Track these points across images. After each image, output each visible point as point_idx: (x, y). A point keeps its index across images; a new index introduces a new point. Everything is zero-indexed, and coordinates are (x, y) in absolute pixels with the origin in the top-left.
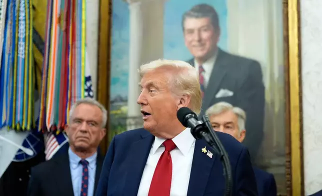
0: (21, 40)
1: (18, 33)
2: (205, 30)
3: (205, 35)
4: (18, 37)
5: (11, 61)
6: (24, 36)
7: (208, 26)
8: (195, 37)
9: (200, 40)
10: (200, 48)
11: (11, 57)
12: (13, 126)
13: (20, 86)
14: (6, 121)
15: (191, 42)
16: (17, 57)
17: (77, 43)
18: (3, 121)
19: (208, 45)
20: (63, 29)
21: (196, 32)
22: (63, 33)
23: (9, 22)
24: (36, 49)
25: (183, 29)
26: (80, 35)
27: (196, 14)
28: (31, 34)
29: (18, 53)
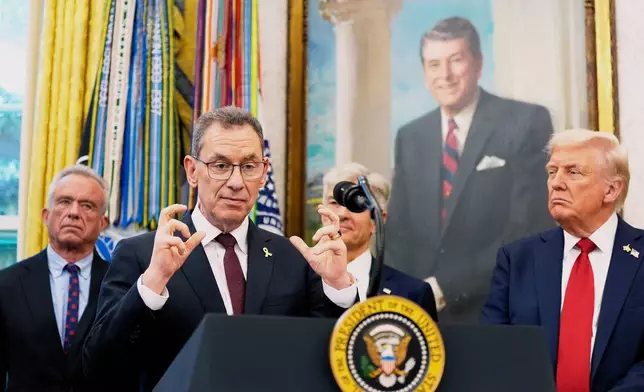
0: (156, 86)
1: (151, 75)
2: (458, 60)
3: (458, 68)
4: (151, 82)
5: (139, 121)
6: (160, 80)
7: (463, 54)
8: (442, 72)
9: (449, 78)
10: (450, 90)
11: (139, 113)
12: (145, 223)
13: (155, 159)
14: (133, 215)
15: (435, 80)
16: (150, 113)
17: (244, 88)
18: (129, 217)
19: (462, 85)
20: (222, 64)
21: (443, 65)
22: (221, 72)
23: (137, 58)
24: (180, 97)
25: (423, 60)
26: (249, 76)
27: (443, 35)
28: (172, 76)
29: (151, 108)
